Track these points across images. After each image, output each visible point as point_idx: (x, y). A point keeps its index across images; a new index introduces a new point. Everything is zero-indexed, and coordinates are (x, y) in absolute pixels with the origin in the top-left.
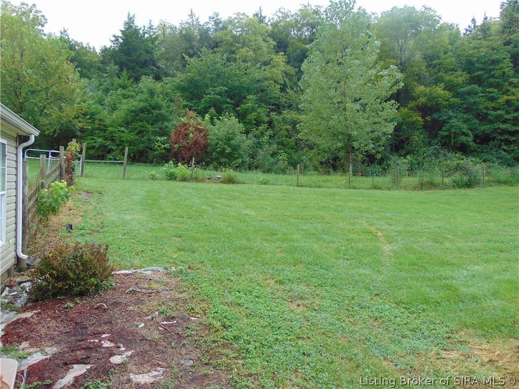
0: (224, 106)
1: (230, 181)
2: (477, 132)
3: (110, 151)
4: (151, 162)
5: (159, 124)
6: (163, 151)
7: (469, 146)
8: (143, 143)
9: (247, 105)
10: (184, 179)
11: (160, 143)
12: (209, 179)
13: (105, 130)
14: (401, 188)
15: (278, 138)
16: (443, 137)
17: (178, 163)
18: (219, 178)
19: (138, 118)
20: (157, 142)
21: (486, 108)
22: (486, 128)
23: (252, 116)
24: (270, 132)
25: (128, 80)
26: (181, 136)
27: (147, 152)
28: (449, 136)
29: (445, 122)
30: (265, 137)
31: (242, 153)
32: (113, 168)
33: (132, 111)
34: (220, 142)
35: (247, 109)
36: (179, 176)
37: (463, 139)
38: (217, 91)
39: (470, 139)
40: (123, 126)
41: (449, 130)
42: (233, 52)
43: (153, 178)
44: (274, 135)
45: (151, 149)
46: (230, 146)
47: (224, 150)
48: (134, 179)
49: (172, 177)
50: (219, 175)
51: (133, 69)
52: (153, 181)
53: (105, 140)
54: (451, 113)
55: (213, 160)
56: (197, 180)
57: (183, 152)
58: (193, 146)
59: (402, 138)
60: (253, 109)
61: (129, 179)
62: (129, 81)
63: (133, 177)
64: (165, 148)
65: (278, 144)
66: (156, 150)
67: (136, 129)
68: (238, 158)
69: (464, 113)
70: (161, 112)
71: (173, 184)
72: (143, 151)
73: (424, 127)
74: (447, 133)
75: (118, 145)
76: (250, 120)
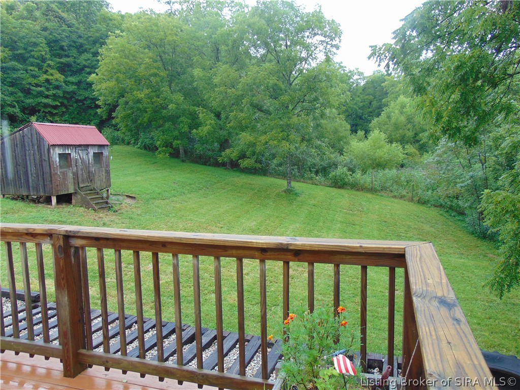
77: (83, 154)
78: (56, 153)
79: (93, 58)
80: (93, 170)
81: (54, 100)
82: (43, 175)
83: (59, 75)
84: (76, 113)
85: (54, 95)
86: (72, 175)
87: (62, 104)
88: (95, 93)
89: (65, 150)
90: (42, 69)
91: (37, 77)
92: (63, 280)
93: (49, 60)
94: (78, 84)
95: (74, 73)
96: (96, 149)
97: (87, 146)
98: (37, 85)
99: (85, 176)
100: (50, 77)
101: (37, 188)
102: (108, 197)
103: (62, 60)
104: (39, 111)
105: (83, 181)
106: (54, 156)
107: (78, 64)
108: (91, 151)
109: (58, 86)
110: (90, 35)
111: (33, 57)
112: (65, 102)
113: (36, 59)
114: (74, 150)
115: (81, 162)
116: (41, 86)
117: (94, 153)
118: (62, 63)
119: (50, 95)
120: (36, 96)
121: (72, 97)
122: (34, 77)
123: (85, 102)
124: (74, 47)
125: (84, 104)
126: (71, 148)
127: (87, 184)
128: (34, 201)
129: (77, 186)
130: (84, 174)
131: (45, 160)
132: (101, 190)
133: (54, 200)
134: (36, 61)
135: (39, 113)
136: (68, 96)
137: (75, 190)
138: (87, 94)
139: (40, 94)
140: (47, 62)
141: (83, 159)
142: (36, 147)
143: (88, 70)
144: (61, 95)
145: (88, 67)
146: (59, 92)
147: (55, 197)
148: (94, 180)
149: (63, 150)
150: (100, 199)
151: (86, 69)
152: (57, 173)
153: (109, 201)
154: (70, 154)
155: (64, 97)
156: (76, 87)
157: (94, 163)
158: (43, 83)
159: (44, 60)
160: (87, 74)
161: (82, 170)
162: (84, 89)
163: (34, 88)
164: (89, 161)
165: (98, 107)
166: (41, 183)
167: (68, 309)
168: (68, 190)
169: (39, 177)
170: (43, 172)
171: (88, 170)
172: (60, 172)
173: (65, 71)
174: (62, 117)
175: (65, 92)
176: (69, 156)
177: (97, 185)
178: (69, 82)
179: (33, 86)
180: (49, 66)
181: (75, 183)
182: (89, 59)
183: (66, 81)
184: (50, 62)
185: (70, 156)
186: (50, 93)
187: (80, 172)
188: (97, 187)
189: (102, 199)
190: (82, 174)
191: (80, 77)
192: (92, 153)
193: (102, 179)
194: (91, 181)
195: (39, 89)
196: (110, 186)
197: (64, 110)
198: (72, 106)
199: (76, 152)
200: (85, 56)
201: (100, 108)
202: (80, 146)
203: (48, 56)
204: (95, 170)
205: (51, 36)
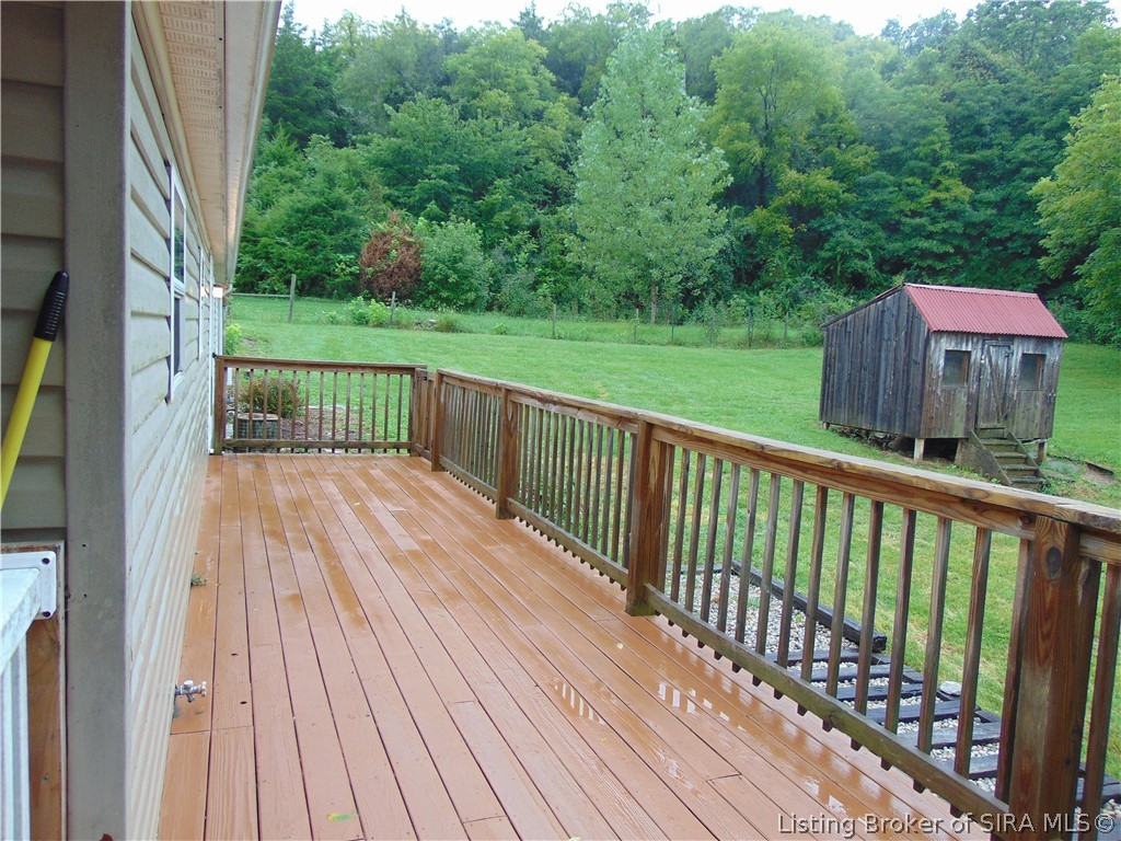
0: (455, 198)
1: (450, 328)
2: (882, 253)
3: (263, 277)
4: (330, 296)
5: (343, 234)
6: (349, 278)
7: (869, 276)
8: (315, 265)
9: (494, 197)
10: (380, 325)
11: (344, 265)
12: (417, 324)
13: (255, 241)
14: (717, 344)
15: (546, 256)
16: (825, 261)
17: (370, 299)
18: (433, 324)
19: (307, 222)
20: (339, 262)
21: (901, 212)
22: (896, 246)
23: (500, 218)
24: (532, 246)
25: (289, 144)
26: (377, 253)
27: (323, 279)
28: (832, 260)
29: (829, 233)
30: (523, 254)
31: (476, 283)
32: (268, 304)
33: (298, 211)
34: (441, 266)
35: (493, 204)
36: (373, 319)
37: (857, 264)
38: (442, 173)
39: (869, 265)
40: (282, 235)
41: (833, 249)
42: (475, 96)
43: (334, 321)
44: (540, 250)
45: (329, 274)
46: (456, 271)
47: (447, 277)
48: (306, 323)
49: (362, 321)
50: (433, 317)
51: (294, 119)
52: (333, 327)
53: (255, 258)
54: (840, 220)
55: (429, 293)
56: (398, 325)
57: (381, 281)
58: (396, 270)
59: (757, 260)
60: (504, 205)
61: (297, 322)
62: (289, 148)
63: (303, 319)
64: (351, 274)
65: (546, 265)
66: (337, 276)
67: (305, 240)
68: (470, 290)
69: (863, 220)
70: (346, 213)
71: (362, 330)
72: (316, 277)
73: (793, 242)
74: (829, 254)
75: (277, 267)
76: (499, 224)
77: (997, 355)
78: (940, 350)
79: (1048, 142)
80: (1015, 393)
81: (943, 242)
82: (907, 393)
83: (963, 188)
84: (984, 268)
85: (945, 231)
86: (965, 399)
87: (959, 250)
88: (1041, 221)
89: (961, 344)
90: (930, 179)
91: (917, 196)
92: (1044, 639)
93: (947, 159)
94: (1000, 206)
95: (995, 181)
96: (1031, 346)
97: (1011, 338)
98: (915, 214)
99: (994, 405)
100: (942, 195)
101: (890, 419)
102: (1039, 460)
103: (974, 156)
104: (909, 266)
105: (987, 415)
106: (937, 354)
107: (1008, 162)
108: (1019, 350)
109: (955, 212)
110: (1046, 92)
111: (916, 157)
112: (966, 245)
113: (921, 160)
114: (980, 346)
115: (991, 374)
116: (921, 215)
117: (1024, 355)
118: (972, 162)
119: (937, 233)
120: (909, 236)
121: (983, 234)
122: (912, 197)
123: (1009, 245)
124: (1004, 123)
125: (1006, 248)
126: (975, 340)
127: (995, 424)
128: (879, 443)
129: (972, 423)
130: (993, 399)
131: (916, 363)
132: (1023, 442)
133: (919, 447)
134: (921, 164)
135: (909, 269)
136: (974, 232)
137: (967, 432)
138: (1017, 226)
139: (918, 231)
140: (942, 165)
141: (997, 365)
142: (903, 334)
143: (1028, 171)
144: (960, 231)
145: (1030, 164)
146: (955, 224)
147: (922, 443)
148: (1013, 418)
149: (957, 344)
150: (1019, 460)
151: (1025, 169)
152: (934, 392)
153: (1043, 470)
154: (970, 352)
155: (965, 235)
156: (994, 211)
157: (1020, 379)
158: (927, 208)
159: (936, 161)
160: (1025, 180)
161: (989, 390)
162: (1012, 214)
163: (908, 220)
164: (1009, 371)
165: (1045, 252)
166: (900, 409)
167: (1046, 720)
168: (951, 432)
169: (899, 395)
170: (908, 388)
171: (1003, 390)
172: (942, 391)
173: (976, 180)
174: (953, 278)
175: (968, 225)
176: (966, 357)
177: (1018, 428)
178: (980, 202)
179: (906, 216)
180: (945, 171)
181: (968, 419)
182: (1036, 147)
183: (976, 200)
184: (947, 163)
185: (970, 358)
186: (938, 228)
187: (984, 396)
188: (1017, 434)
189: (1026, 463)
190: (989, 399)
191: (1009, 190)
192: (1020, 355)
193: (1034, 415)
194: (1006, 417)
195: (917, 220)
196: (1049, 434)
197: (961, 262)
198: (979, 253)
199: (982, 349)
200: (1028, 140)
201: (1048, 255)
202: (994, 336)
203: (946, 152)
204: (1019, 394)
205: (959, 109)
